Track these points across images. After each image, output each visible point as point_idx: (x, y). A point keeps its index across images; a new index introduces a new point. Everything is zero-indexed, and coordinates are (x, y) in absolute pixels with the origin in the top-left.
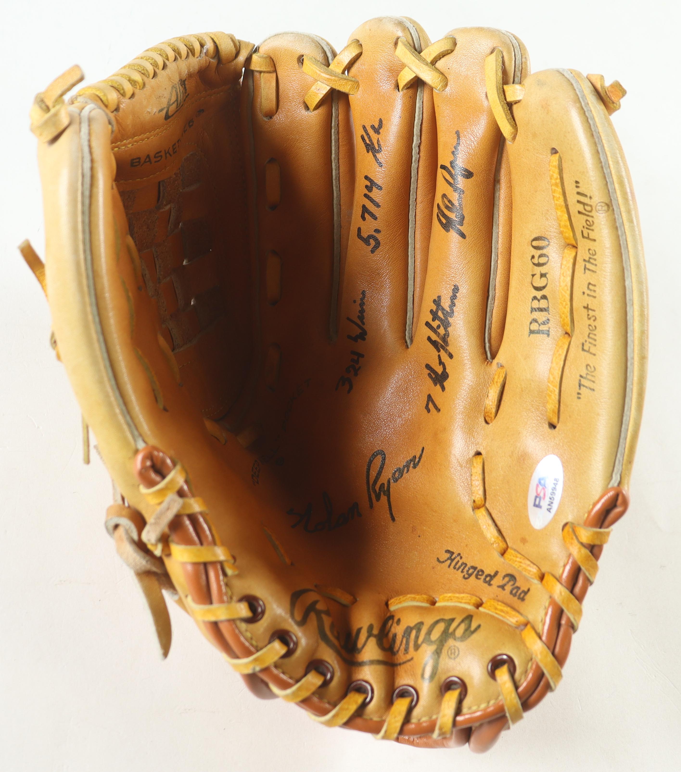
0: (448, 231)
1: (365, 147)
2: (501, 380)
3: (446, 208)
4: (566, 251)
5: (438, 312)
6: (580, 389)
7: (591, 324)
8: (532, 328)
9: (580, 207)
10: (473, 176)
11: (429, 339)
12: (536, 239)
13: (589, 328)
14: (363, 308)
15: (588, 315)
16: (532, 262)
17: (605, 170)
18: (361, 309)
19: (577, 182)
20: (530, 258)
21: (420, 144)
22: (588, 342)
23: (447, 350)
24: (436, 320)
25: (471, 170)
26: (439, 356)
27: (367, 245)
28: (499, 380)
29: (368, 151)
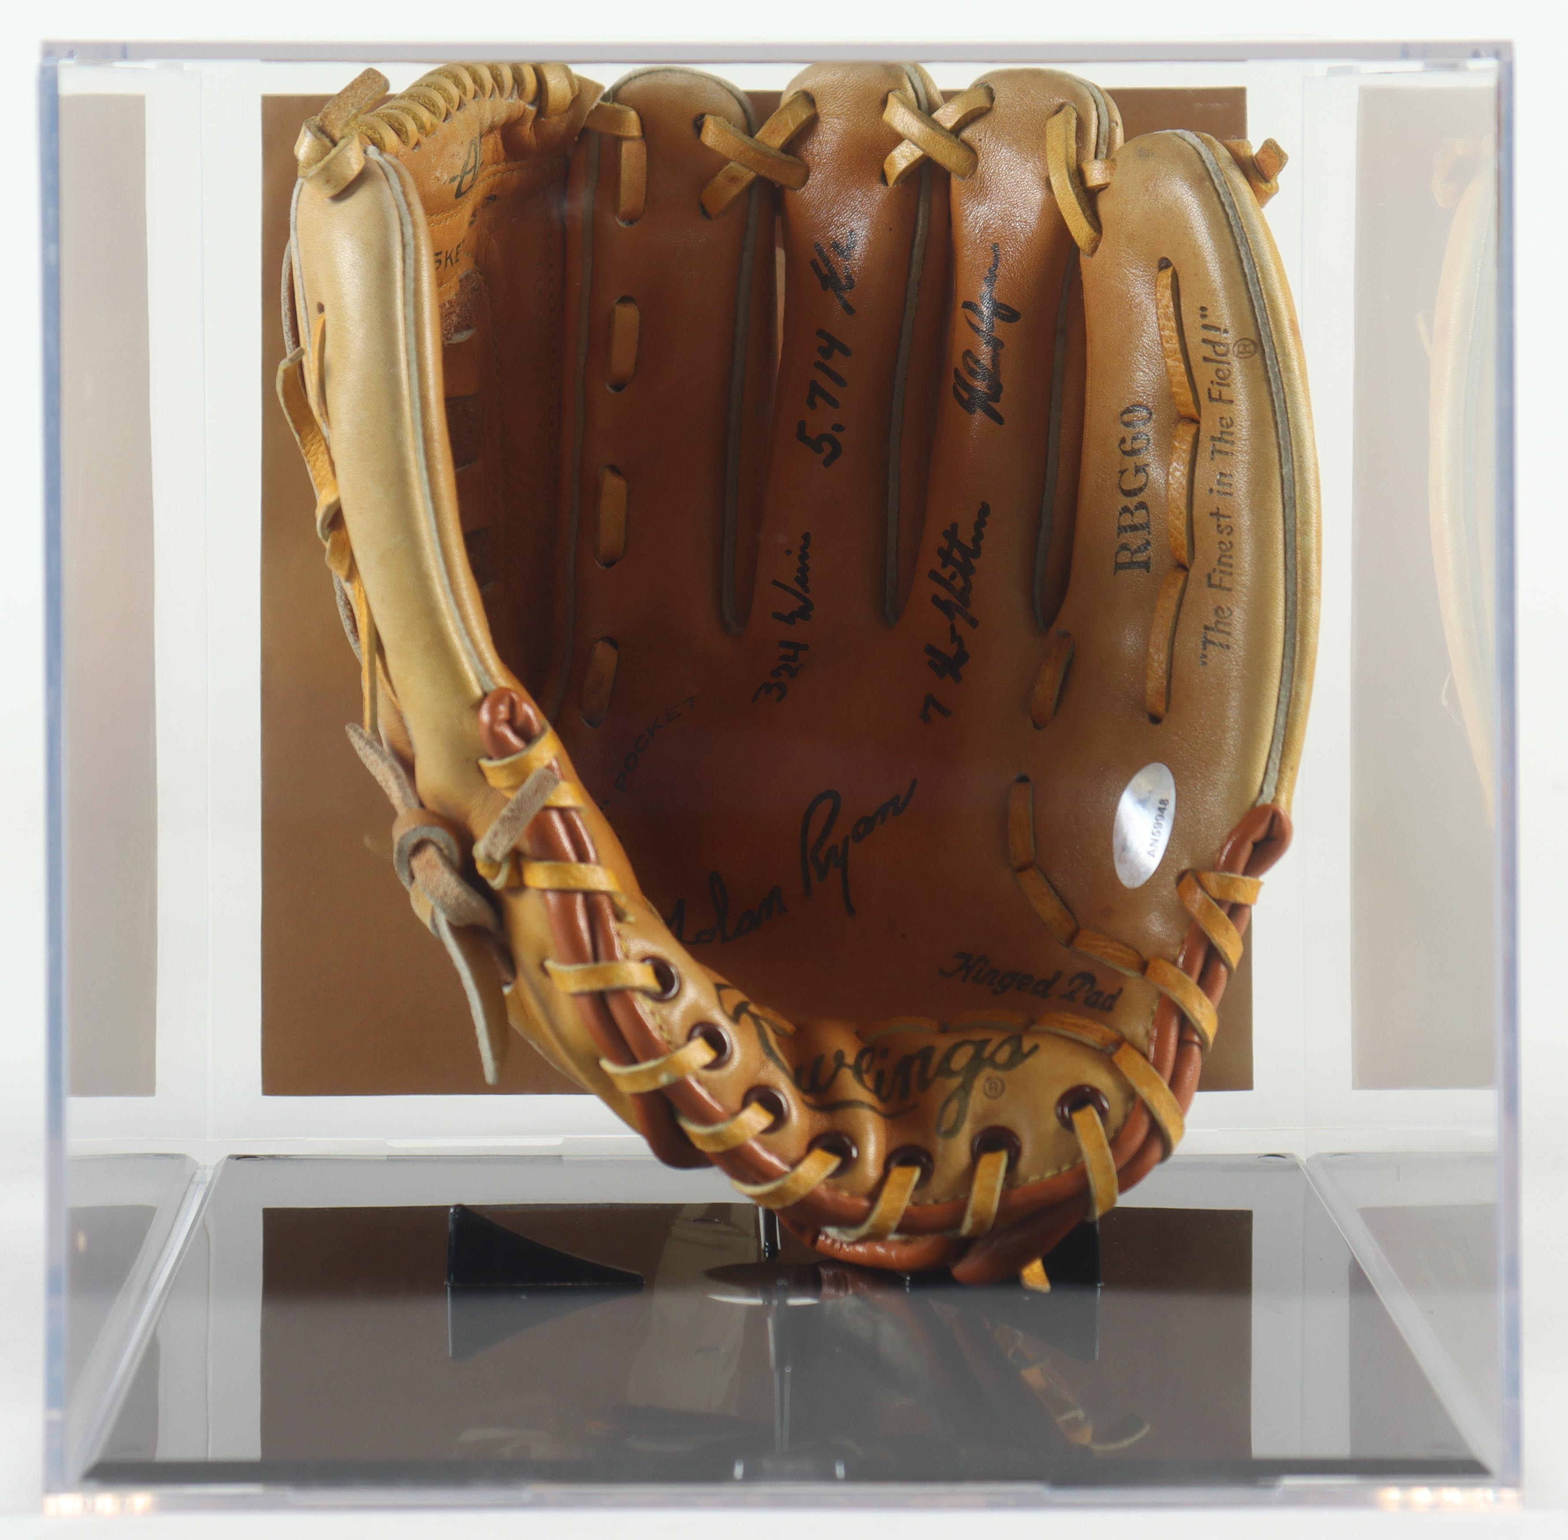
0: (972, 412)
1: (819, 281)
3: (970, 374)
4: (1180, 426)
5: (951, 551)
6: (1205, 649)
7: (1224, 540)
8: (1120, 560)
9: (1208, 351)
10: (1020, 318)
11: (935, 599)
13: (1220, 548)
14: (805, 563)
15: (1219, 526)
16: (1121, 450)
17: (1250, 287)
18: (801, 565)
19: (1203, 309)
20: (1117, 444)
22: (1218, 571)
23: (966, 613)
24: (950, 566)
25: (1016, 308)
26: (953, 629)
27: (818, 453)
29: (825, 288)
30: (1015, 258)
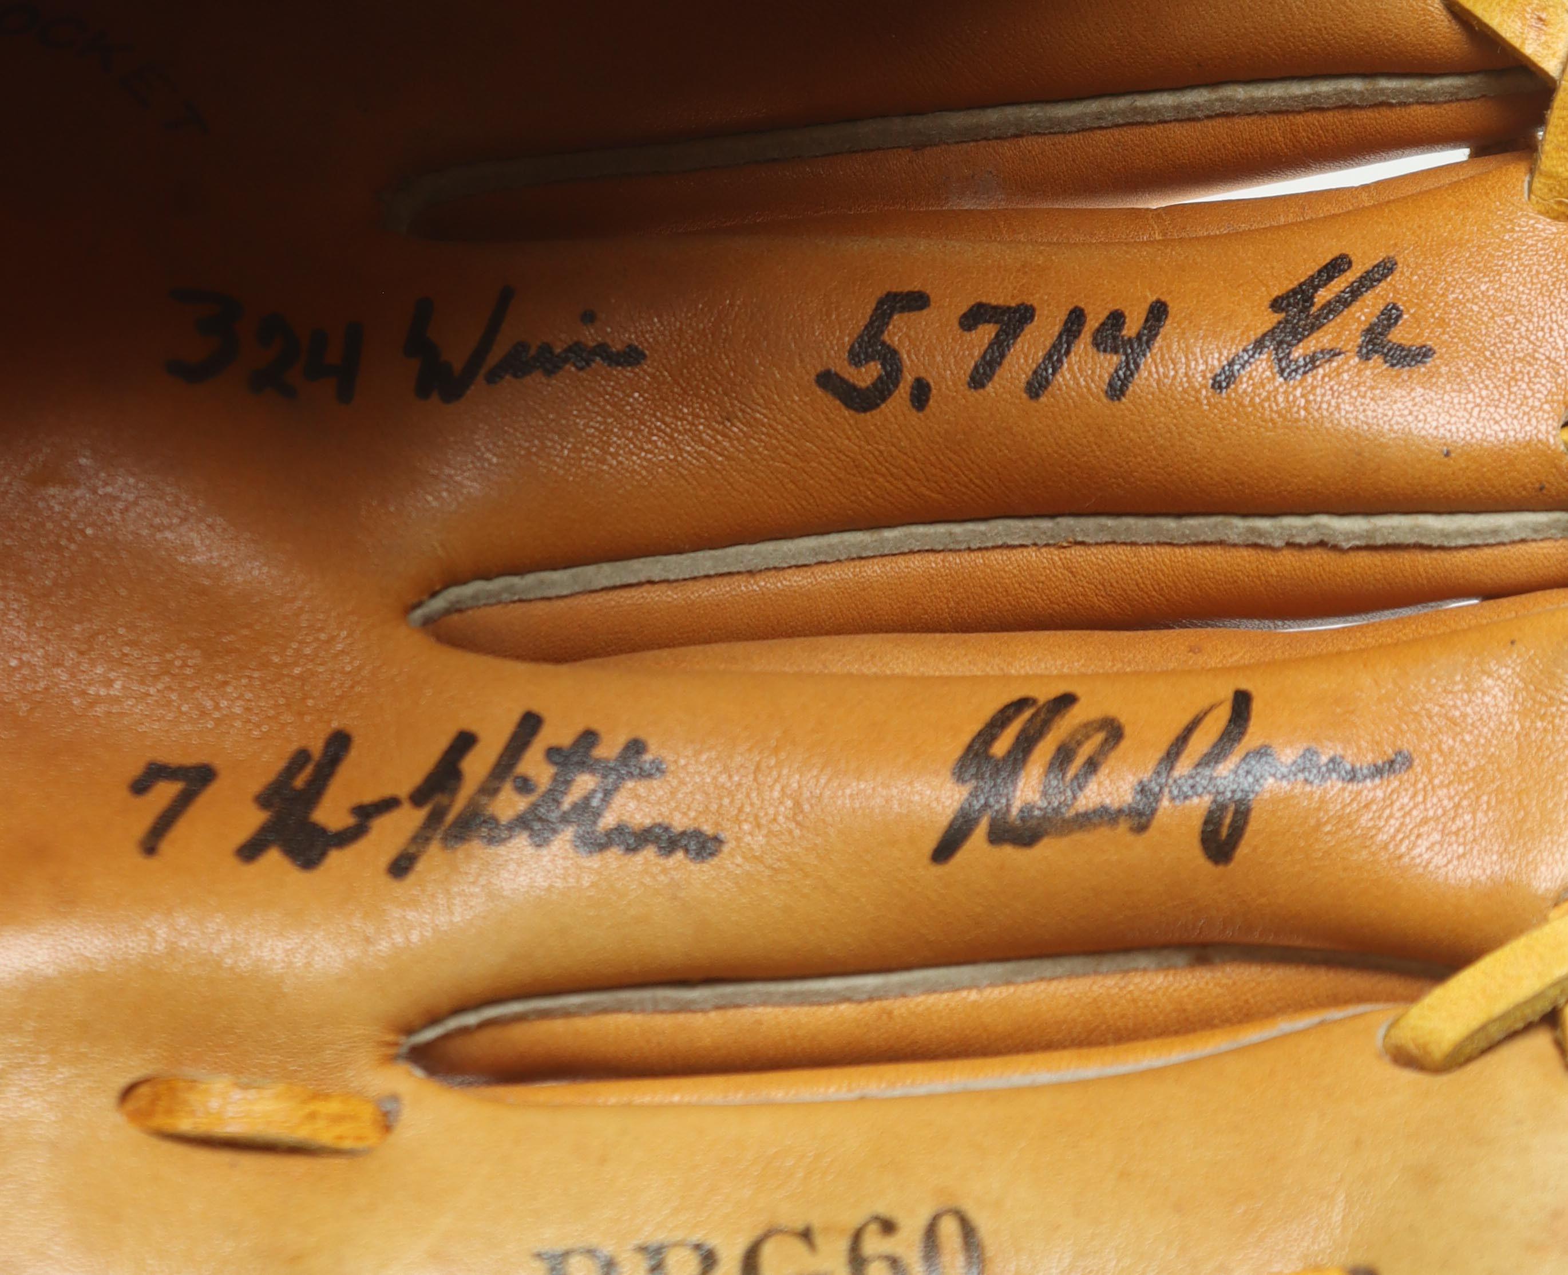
0: (960, 773)
1: (1296, 283)
2: (325, 1135)
3: (1059, 749)
5: (592, 771)
8: (572, 1262)
10: (1217, 864)
11: (465, 742)
12: (968, 1231)
14: (566, 360)
16: (863, 1224)
18: (558, 351)
20: (882, 1209)
21: (1335, 548)
23: (427, 840)
24: (552, 770)
25: (1243, 850)
26: (389, 804)
27: (851, 351)
28: (321, 1124)
29: (1276, 305)
30: (1374, 827)
